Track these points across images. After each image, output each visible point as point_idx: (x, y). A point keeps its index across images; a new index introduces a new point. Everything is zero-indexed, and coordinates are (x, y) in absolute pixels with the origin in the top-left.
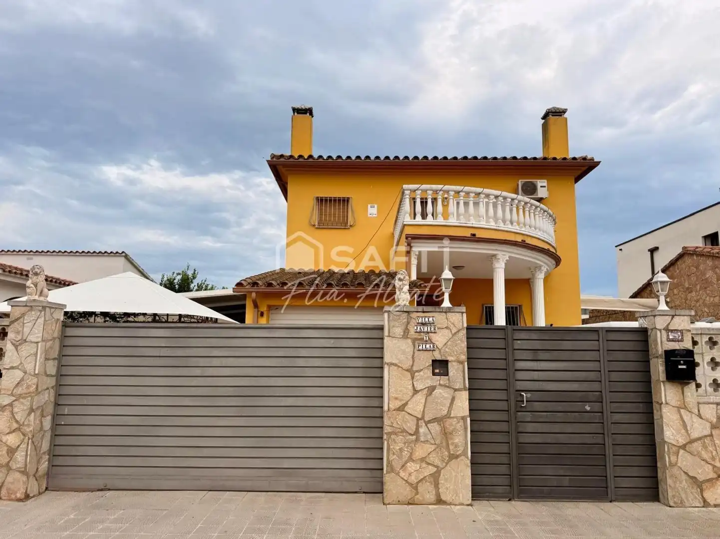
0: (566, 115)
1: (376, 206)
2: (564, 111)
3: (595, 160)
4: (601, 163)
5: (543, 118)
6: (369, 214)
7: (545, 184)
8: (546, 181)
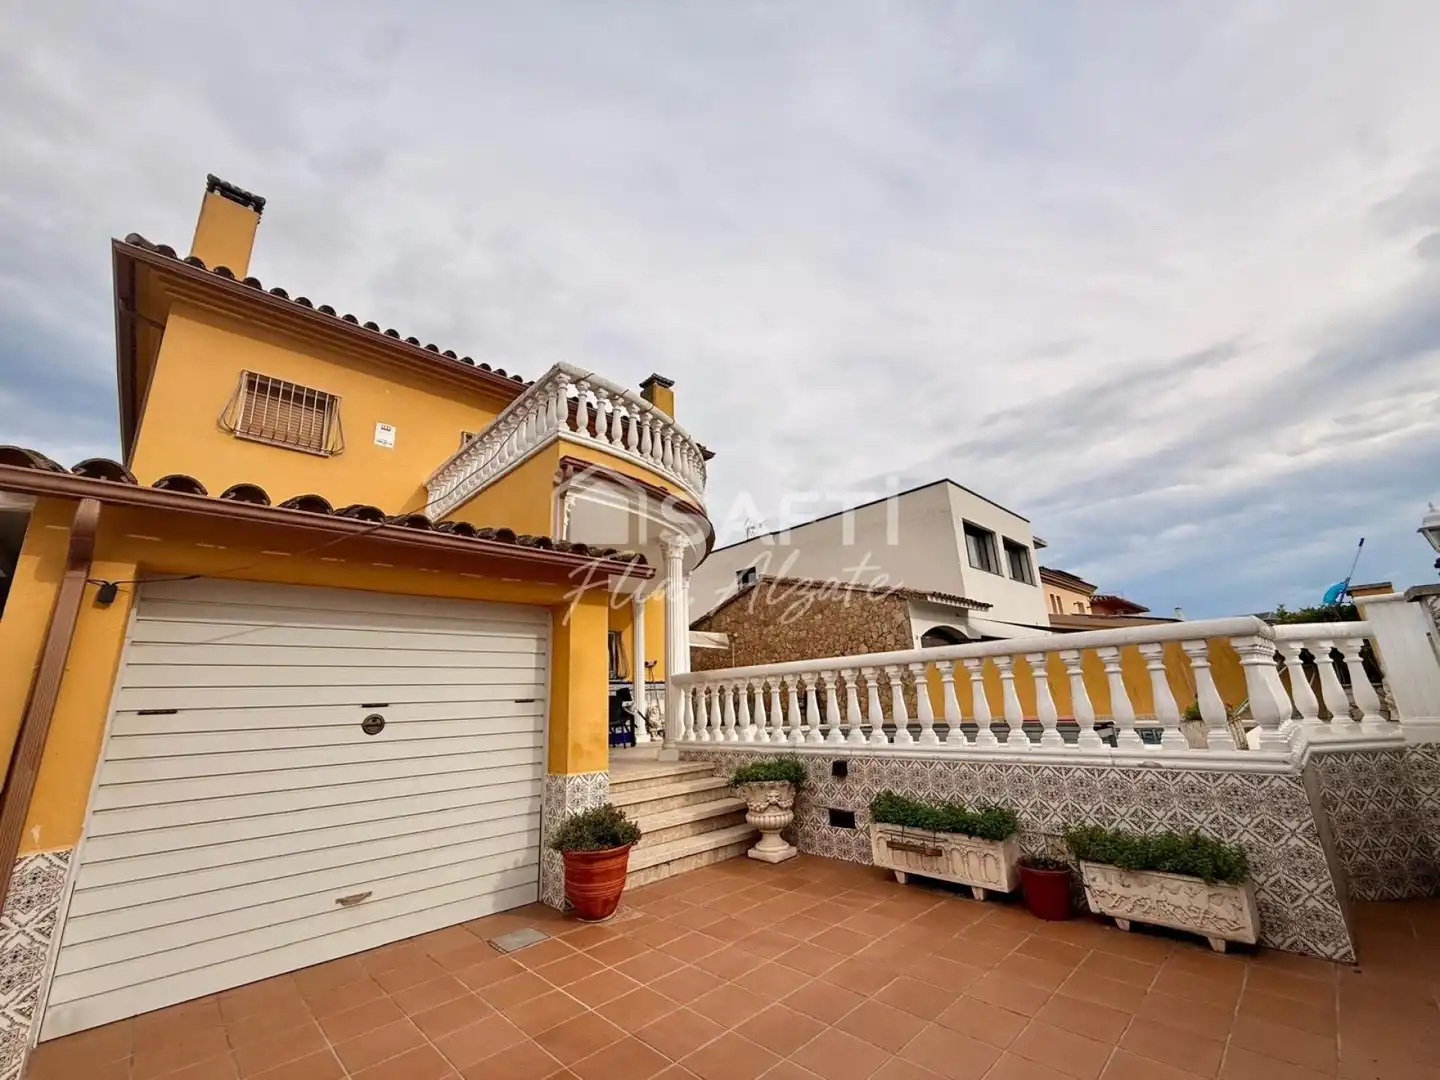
0: (671, 388)
1: (393, 429)
2: (671, 384)
6: (376, 440)
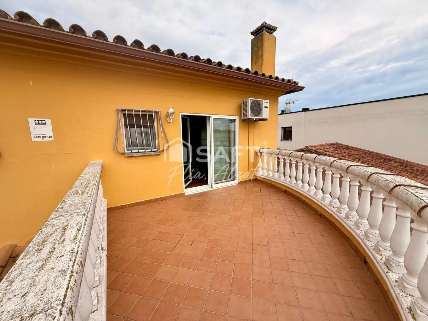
1: (48, 121)
2: (274, 29)
3: (299, 85)
4: (304, 89)
5: (252, 34)
6: (32, 136)
7: (268, 105)
8: (268, 101)
